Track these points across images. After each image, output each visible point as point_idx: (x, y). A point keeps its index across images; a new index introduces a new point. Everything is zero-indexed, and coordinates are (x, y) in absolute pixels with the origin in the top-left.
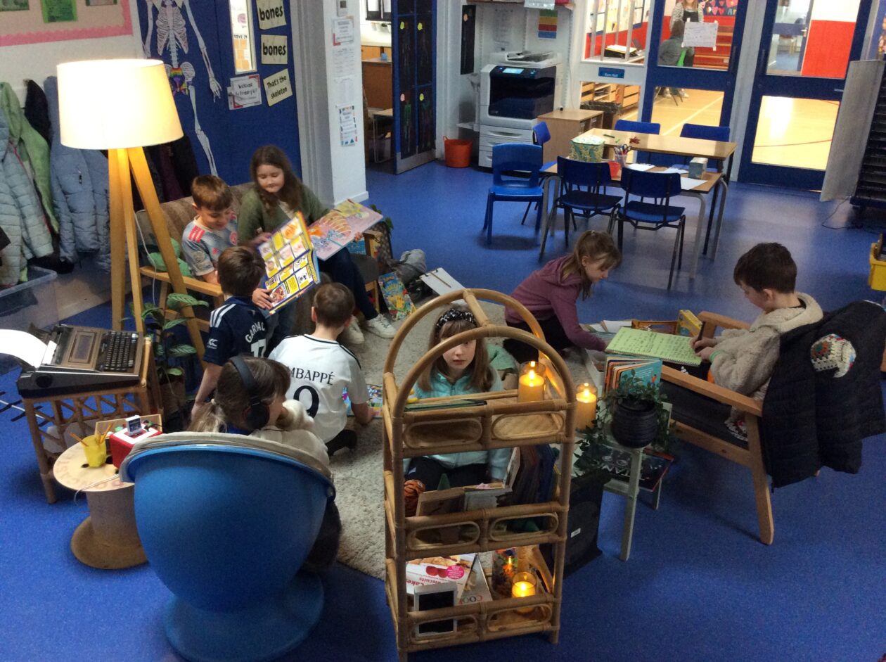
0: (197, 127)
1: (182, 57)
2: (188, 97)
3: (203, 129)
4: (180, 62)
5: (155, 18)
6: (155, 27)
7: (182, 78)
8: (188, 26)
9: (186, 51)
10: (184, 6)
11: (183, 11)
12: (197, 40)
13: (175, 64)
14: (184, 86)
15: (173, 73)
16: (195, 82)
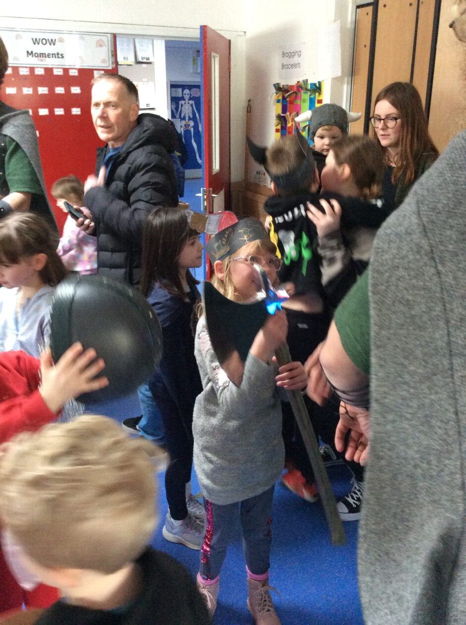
0: (193, 141)
1: (190, 119)
2: (190, 131)
3: (195, 141)
4: (189, 120)
5: (182, 107)
6: (181, 109)
7: (189, 125)
8: (193, 110)
9: (191, 117)
10: (192, 104)
11: (192, 105)
12: (195, 114)
13: (187, 121)
14: (189, 128)
15: (186, 123)
16: (193, 127)
